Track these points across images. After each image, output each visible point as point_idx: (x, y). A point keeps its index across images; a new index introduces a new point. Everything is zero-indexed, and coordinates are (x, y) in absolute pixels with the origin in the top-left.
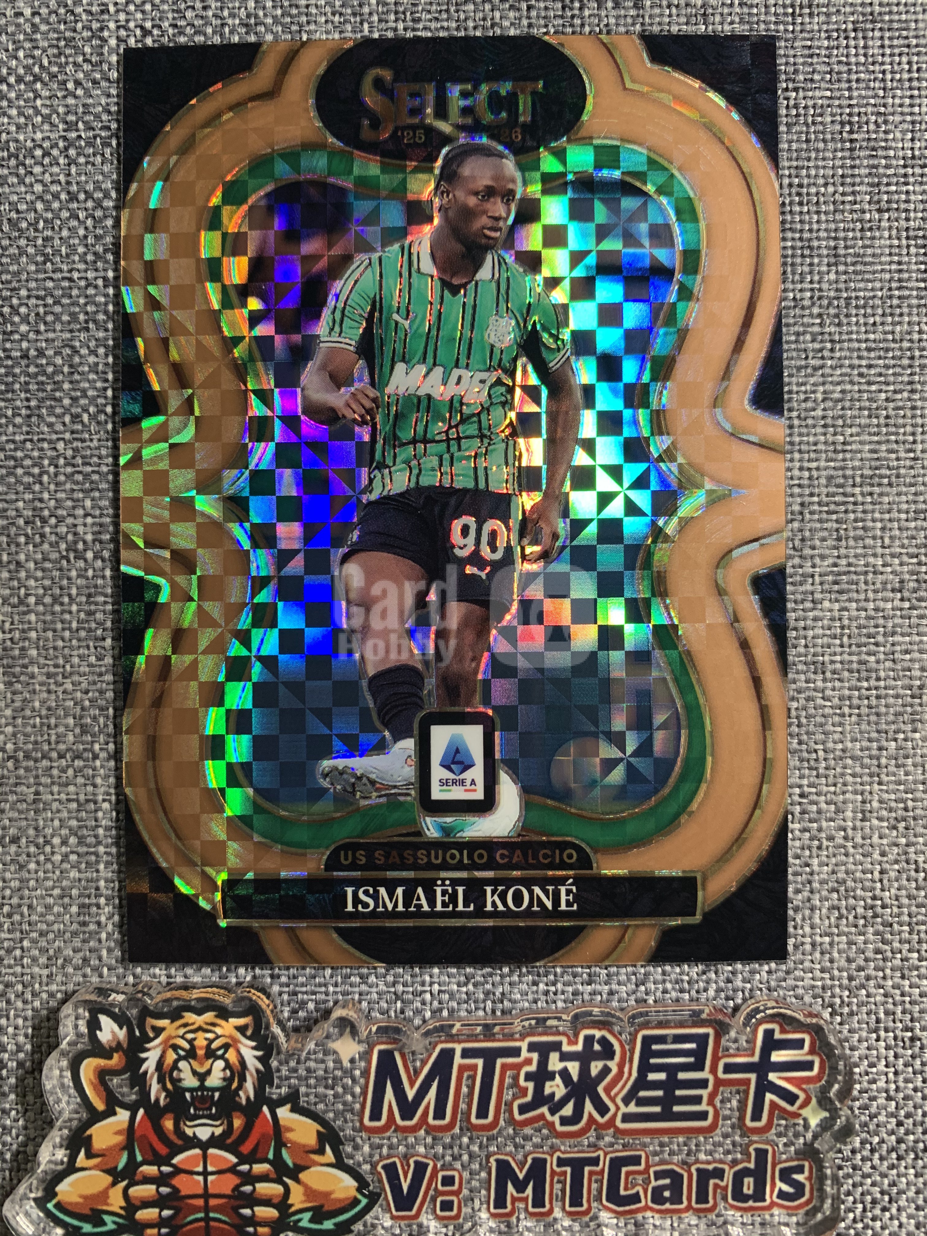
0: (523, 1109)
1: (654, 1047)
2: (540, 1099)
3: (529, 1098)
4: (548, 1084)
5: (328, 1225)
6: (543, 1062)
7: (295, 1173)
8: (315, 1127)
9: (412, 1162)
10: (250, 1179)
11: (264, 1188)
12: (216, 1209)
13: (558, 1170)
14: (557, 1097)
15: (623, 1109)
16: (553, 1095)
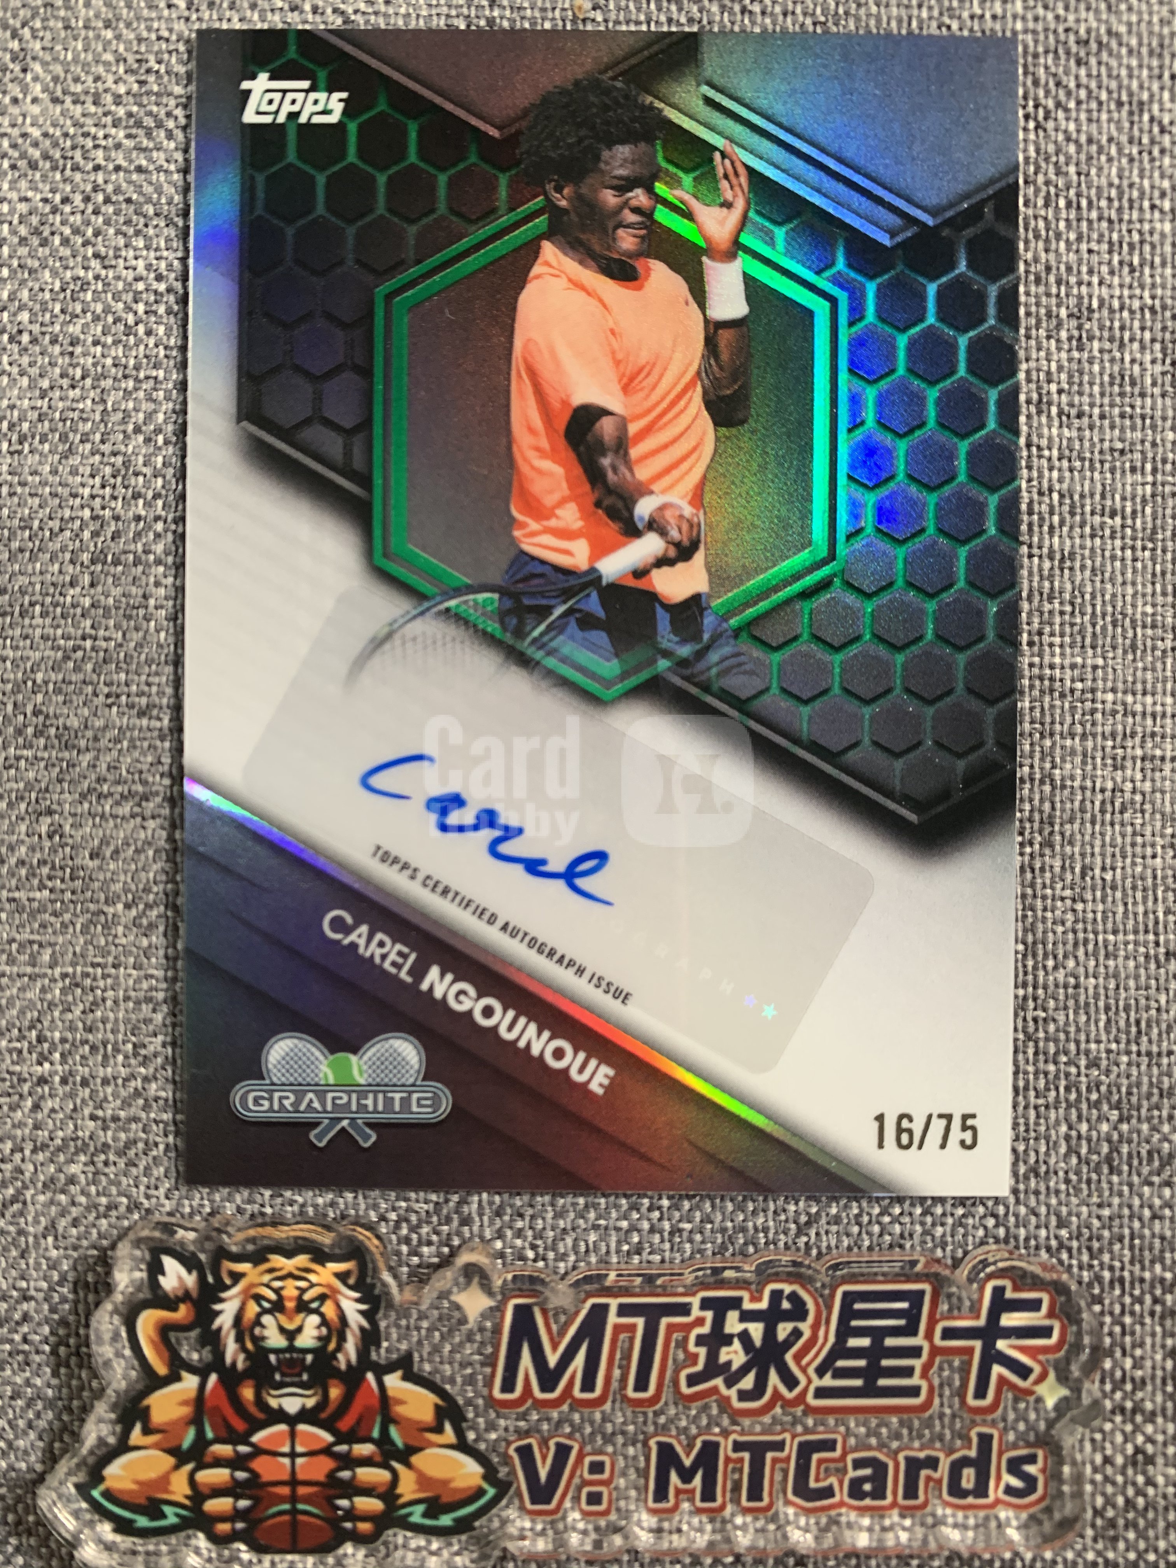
0: (693, 1380)
1: (858, 1306)
2: (713, 1368)
3: (700, 1367)
4: (724, 1350)
5: (446, 1520)
6: (719, 1322)
7: (405, 1455)
8: (431, 1398)
9: (552, 1443)
10: (350, 1462)
11: (367, 1474)
12: (307, 1500)
13: (734, 1456)
14: (735, 1366)
15: (817, 1382)
16: (729, 1363)
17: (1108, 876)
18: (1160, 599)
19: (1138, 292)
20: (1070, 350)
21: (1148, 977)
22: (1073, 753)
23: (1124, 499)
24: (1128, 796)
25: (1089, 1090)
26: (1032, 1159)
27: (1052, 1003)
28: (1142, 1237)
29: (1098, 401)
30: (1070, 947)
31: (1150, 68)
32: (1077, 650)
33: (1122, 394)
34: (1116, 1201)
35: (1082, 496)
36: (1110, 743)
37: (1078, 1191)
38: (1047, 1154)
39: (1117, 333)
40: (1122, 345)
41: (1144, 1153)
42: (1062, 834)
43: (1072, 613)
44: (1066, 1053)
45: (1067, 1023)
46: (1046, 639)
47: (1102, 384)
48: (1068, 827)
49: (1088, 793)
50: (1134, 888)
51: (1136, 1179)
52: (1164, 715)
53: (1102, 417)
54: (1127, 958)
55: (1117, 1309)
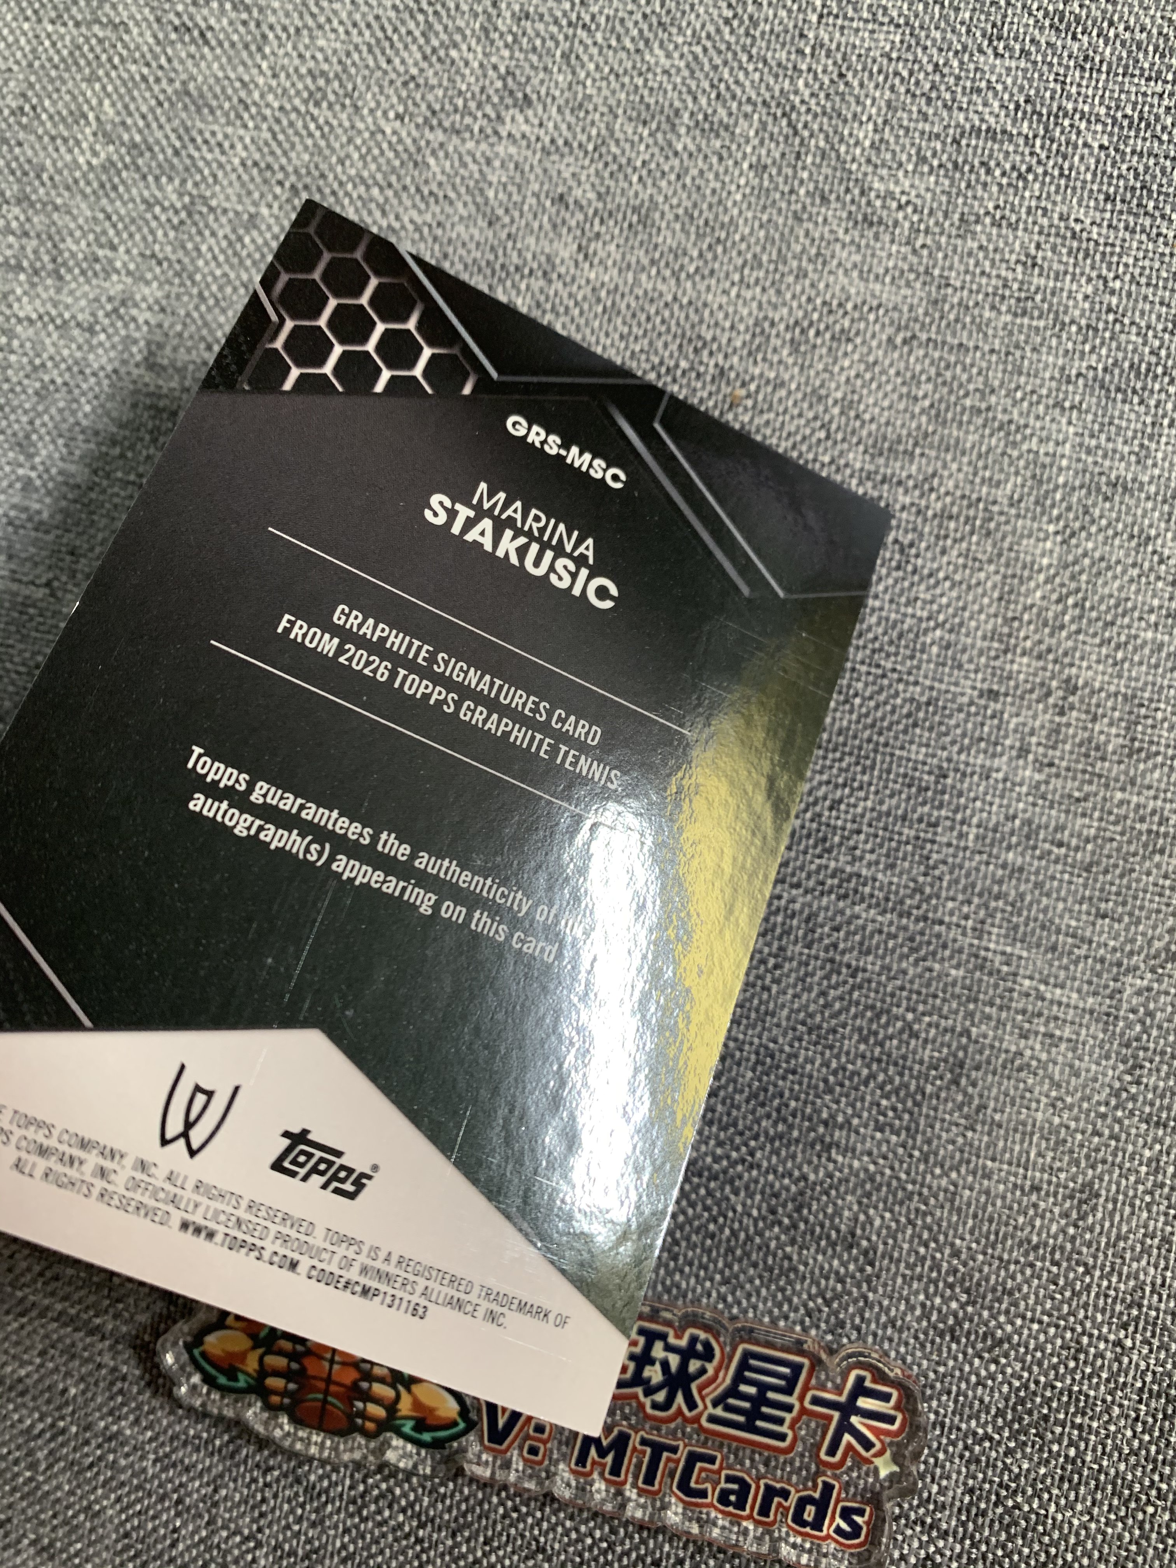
5: (427, 1437)
10: (369, 1377)
11: (379, 1389)
17: (997, 1117)
18: (1084, 917)
22: (989, 1018)
23: (1072, 835)
24: (1026, 1059)
26: (893, 1313)
27: (932, 1201)
28: (966, 1396)
31: (1162, 514)
34: (951, 1363)
35: (1039, 827)
36: (1019, 1017)
38: (905, 1314)
40: (1094, 719)
44: (936, 1241)
46: (987, 927)
48: (974, 1074)
51: (970, 1351)
52: (1068, 1006)
53: (1068, 769)
55: (935, 1445)
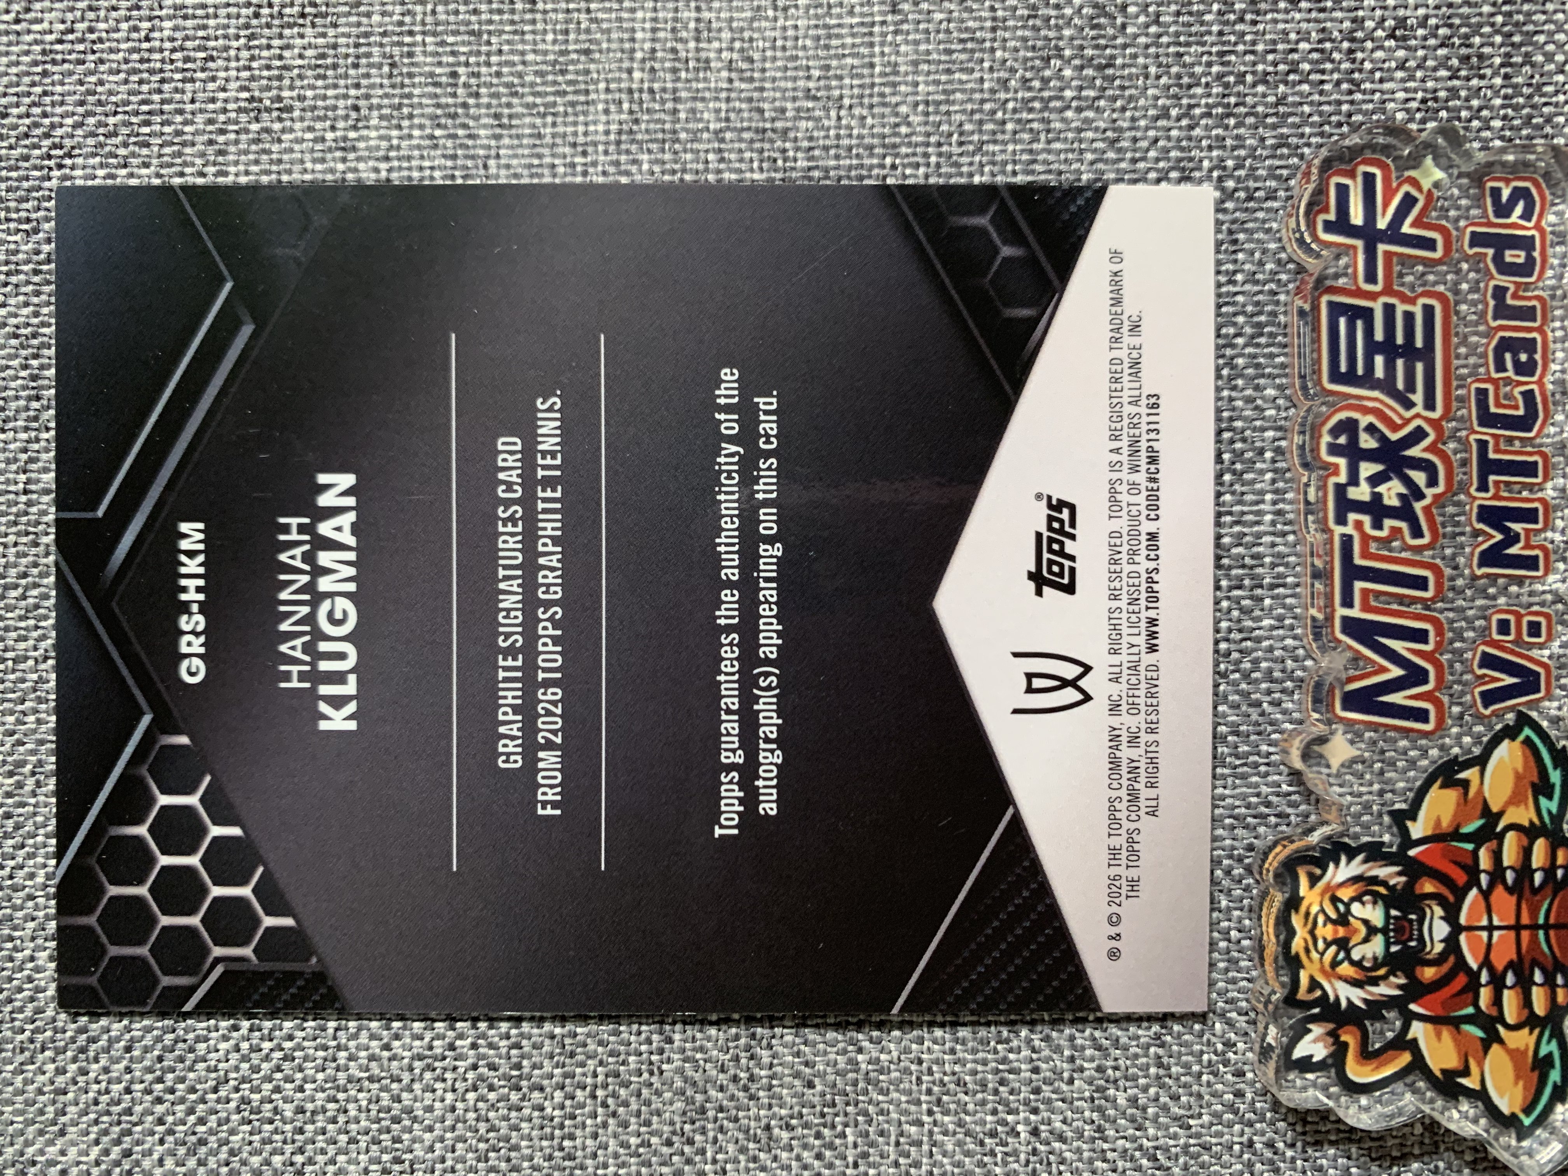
0: (1417, 532)
1: (1343, 368)
2: (1404, 511)
3: (1403, 525)
4: (1387, 501)
5: (1555, 776)
6: (1359, 506)
7: (1491, 817)
8: (1434, 791)
9: (1480, 672)
10: (1497, 872)
11: (1510, 855)
12: (1534, 915)
13: (1493, 490)
14: (1403, 490)
15: (1419, 408)
16: (1400, 496)
19: (232, 53)
20: (292, 120)
21: (917, 31)
25: (1030, 89)
29: (342, 91)
30: (887, 111)
32: (592, 109)
33: (335, 66)
34: (1141, 60)
35: (438, 106)
36: (683, 75)
37: (1131, 98)
38: (1097, 129)
39: (276, 72)
40: (286, 68)
41: (1092, 33)
42: (773, 120)
43: (554, 114)
44: (994, 112)
45: (963, 112)
47: (326, 87)
48: (767, 115)
49: (733, 95)
50: (827, 47)
51: (1120, 41)
52: (655, 20)
53: (357, 86)
54: (898, 53)
55: (1250, 58)
